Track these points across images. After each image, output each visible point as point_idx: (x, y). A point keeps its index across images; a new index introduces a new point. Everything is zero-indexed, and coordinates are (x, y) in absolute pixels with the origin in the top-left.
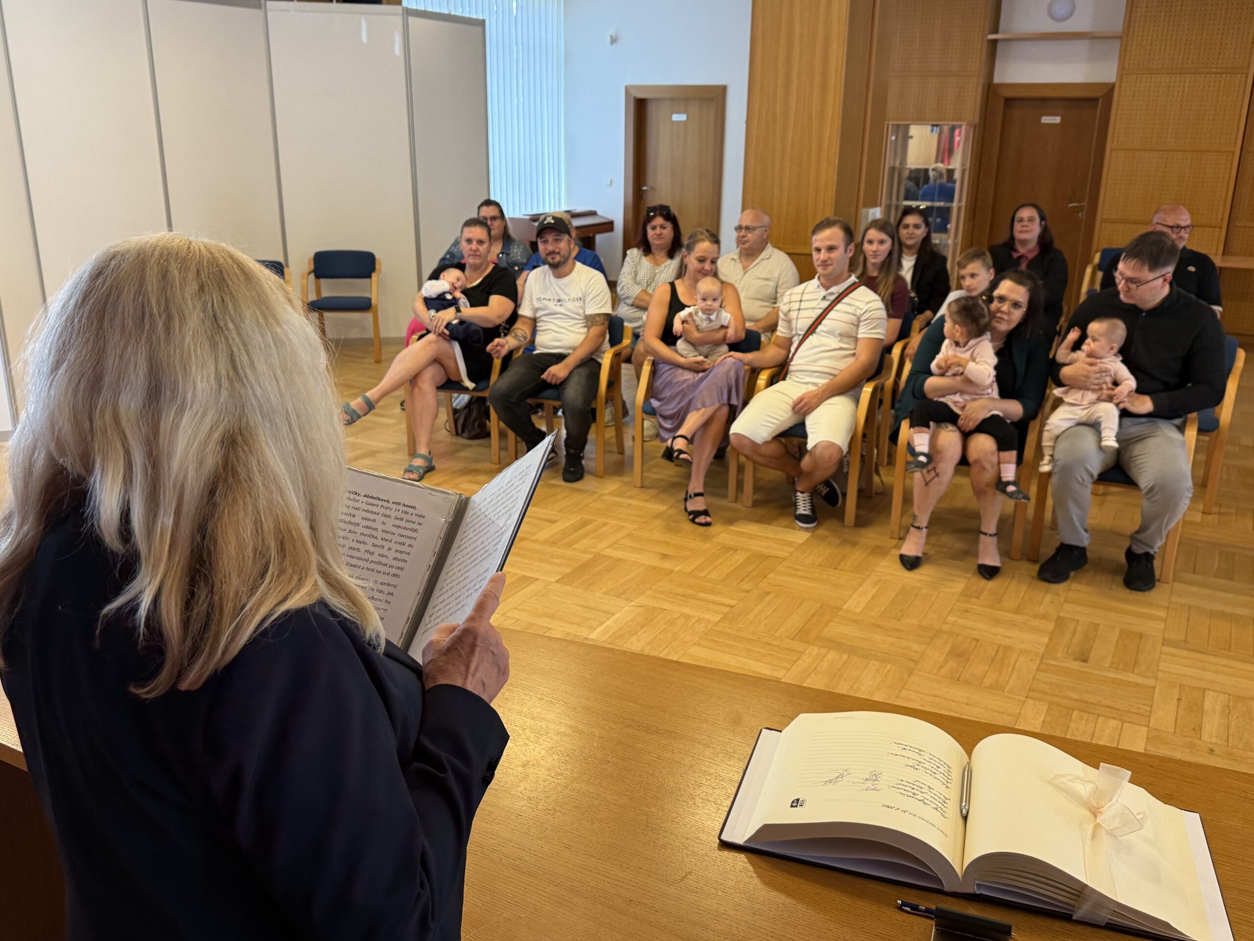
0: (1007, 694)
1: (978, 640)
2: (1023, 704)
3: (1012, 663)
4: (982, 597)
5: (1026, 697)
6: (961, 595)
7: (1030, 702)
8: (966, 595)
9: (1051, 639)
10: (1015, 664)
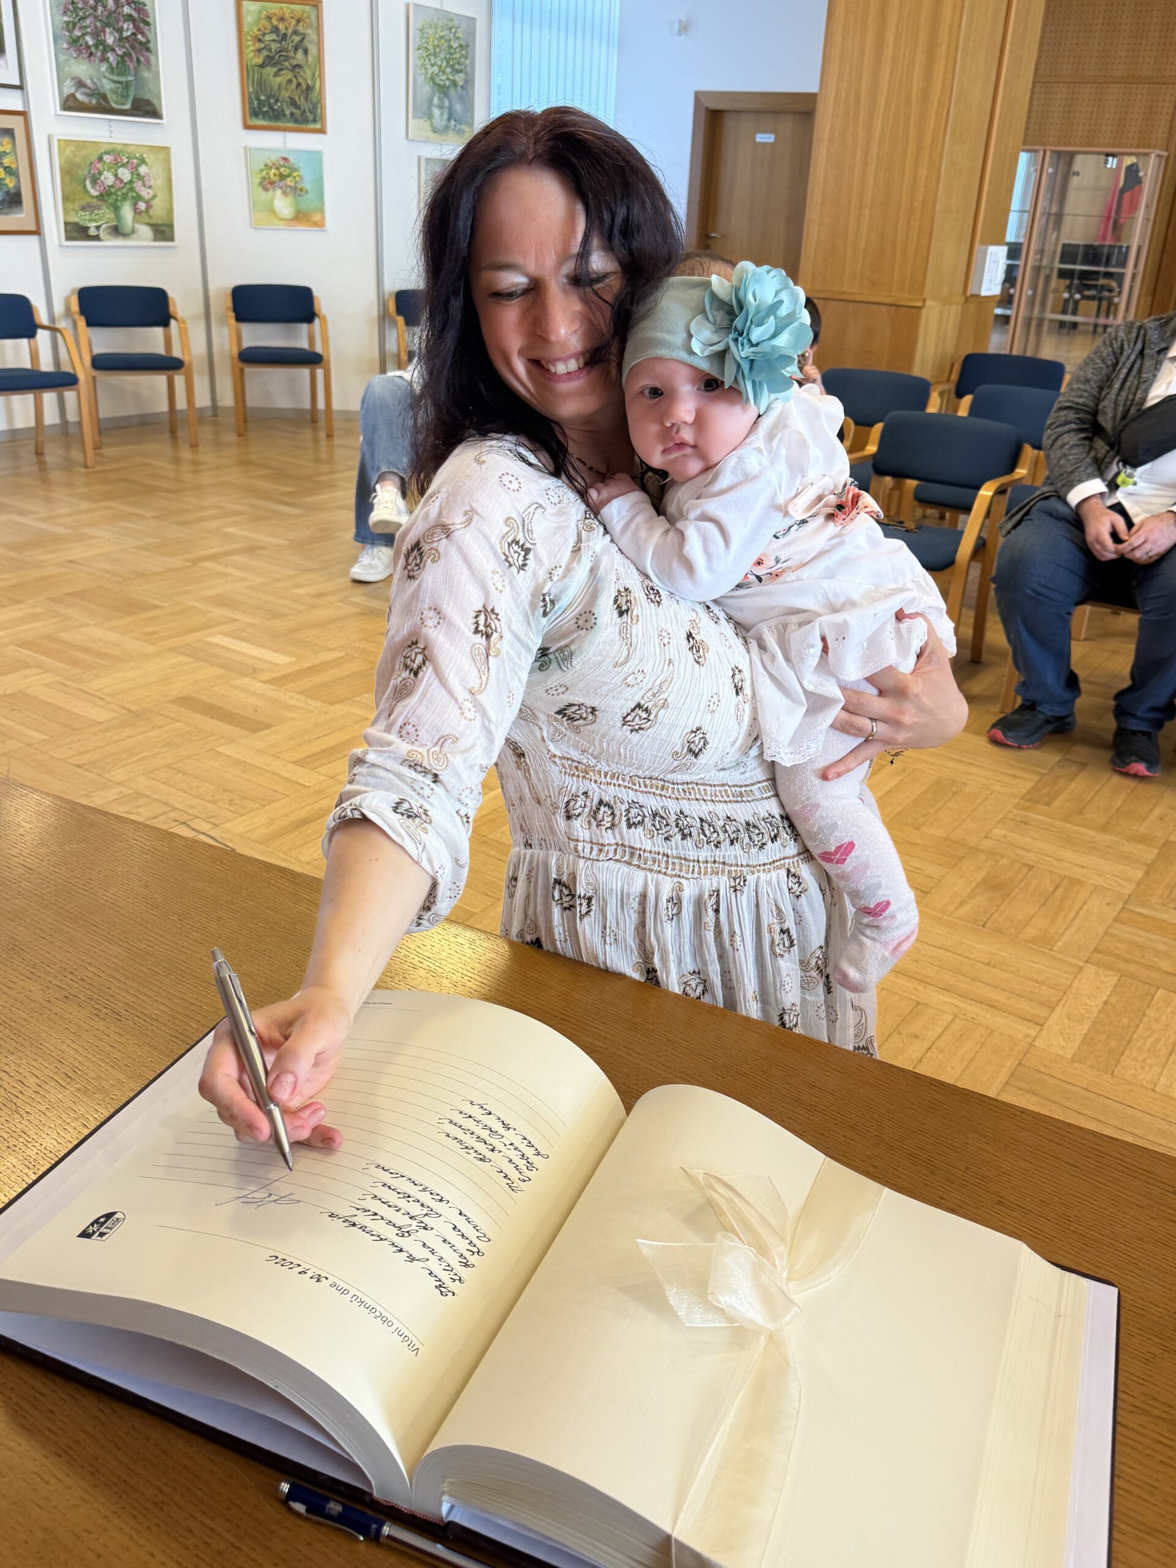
0: (1057, 955)
1: (1033, 867)
2: (1079, 972)
3: (1077, 908)
4: (1056, 804)
5: (1087, 962)
6: (1022, 799)
7: (1091, 969)
8: (1031, 799)
9: (1147, 873)
10: (1081, 908)
